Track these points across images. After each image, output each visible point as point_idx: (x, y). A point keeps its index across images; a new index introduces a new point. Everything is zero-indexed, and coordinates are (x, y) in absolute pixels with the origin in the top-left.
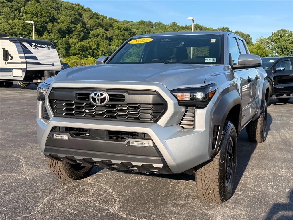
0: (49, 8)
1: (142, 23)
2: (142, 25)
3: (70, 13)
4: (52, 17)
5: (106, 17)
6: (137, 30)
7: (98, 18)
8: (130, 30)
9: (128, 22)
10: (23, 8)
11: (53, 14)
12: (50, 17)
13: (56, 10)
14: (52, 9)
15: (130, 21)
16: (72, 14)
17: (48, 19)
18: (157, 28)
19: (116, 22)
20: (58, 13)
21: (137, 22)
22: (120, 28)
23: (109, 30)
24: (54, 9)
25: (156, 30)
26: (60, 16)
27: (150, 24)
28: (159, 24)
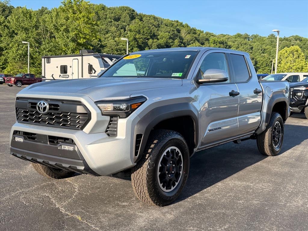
0: (151, 26)
1: (239, 36)
2: (239, 38)
3: (169, 29)
4: (153, 34)
5: (203, 32)
6: (232, 43)
7: (195, 33)
8: (226, 43)
9: (225, 36)
10: (128, 26)
11: (154, 31)
12: (151, 34)
13: (156, 27)
14: (153, 27)
15: (227, 35)
16: (171, 30)
17: (149, 36)
18: (254, 40)
19: (212, 36)
20: (158, 30)
21: (233, 35)
22: (216, 41)
23: (205, 44)
24: (155, 26)
25: (252, 42)
26: (159, 32)
27: (246, 37)
28: (256, 37)
